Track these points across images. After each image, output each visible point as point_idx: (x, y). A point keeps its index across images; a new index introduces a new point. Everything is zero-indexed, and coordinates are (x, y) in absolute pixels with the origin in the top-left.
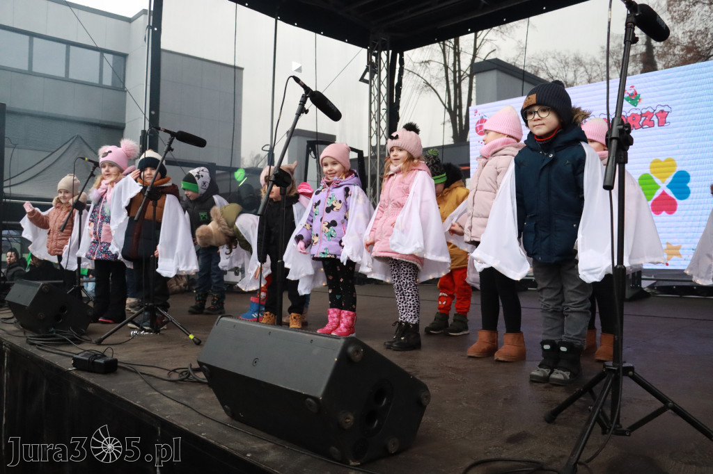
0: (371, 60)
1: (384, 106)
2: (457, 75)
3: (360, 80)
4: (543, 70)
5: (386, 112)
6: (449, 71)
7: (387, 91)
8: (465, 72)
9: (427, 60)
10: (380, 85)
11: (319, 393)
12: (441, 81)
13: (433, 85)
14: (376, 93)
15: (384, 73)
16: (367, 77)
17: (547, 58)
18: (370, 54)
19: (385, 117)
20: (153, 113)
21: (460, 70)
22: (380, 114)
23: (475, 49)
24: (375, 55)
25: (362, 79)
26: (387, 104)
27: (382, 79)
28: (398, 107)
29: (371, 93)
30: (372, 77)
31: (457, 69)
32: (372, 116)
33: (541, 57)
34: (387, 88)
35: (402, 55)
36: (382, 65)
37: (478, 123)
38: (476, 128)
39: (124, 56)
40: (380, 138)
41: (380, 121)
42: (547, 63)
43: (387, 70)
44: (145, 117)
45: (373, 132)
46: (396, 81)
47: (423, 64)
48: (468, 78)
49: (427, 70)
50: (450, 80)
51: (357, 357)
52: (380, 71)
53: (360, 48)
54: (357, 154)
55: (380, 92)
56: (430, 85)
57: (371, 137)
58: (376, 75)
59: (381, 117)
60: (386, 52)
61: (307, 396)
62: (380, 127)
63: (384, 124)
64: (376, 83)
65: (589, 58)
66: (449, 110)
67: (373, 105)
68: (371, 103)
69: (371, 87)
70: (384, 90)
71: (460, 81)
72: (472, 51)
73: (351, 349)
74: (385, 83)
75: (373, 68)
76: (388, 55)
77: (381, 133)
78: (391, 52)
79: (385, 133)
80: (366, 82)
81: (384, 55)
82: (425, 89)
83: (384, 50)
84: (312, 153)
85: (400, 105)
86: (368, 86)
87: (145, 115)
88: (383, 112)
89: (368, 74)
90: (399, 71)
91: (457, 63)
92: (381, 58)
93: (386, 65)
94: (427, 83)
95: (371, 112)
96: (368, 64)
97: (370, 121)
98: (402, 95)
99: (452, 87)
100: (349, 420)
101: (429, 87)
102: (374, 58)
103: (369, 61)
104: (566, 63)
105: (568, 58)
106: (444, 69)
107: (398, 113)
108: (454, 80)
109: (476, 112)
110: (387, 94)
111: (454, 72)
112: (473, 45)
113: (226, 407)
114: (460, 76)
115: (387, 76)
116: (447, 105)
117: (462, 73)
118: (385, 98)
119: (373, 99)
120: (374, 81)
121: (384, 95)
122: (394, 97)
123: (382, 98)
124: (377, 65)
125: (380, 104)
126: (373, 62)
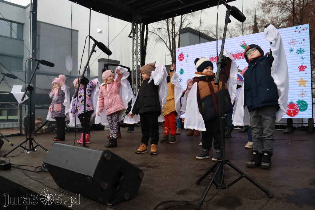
1: (139, 48)
2: (174, 34)
3: (129, 37)
4: (211, 32)
5: (140, 51)
6: (170, 33)
7: (141, 41)
8: (177, 33)
9: (160, 28)
10: (137, 39)
11: (92, 174)
12: (166, 37)
13: (163, 39)
14: (136, 42)
15: (139, 34)
16: (132, 35)
17: (213, 27)
18: (133, 25)
19: (140, 53)
20: (34, 51)
21: (175, 32)
22: (137, 51)
23: (181, 23)
24: (135, 25)
25: (129, 36)
26: (140, 47)
27: (138, 36)
28: (146, 49)
29: (133, 42)
30: (134, 35)
31: (173, 32)
32: (134, 53)
33: (210, 27)
34: (140, 40)
35: (147, 26)
36: (138, 30)
37: (179, 56)
38: (179, 58)
39: (23, 24)
40: (137, 62)
41: (137, 55)
42: (213, 29)
43: (140, 32)
44: (30, 53)
45: (134, 60)
46: (145, 37)
47: (158, 29)
48: (178, 36)
49: (161, 32)
50: (170, 36)
51: (109, 158)
52: (137, 33)
53: (128, 22)
54: (127, 69)
56: (161, 39)
57: (133, 62)
58: (136, 34)
59: (138, 53)
60: (140, 24)
61: (87, 176)
62: (137, 57)
63: (139, 56)
64: (136, 38)
65: (231, 27)
66: (170, 49)
67: (134, 48)
68: (133, 47)
69: (133, 39)
70: (139, 41)
71: (175, 37)
72: (180, 24)
73: (106, 155)
74: (140, 38)
75: (134, 31)
76: (141, 26)
77: (138, 60)
78: (142, 24)
79: (140, 60)
80: (131, 37)
81: (139, 25)
83: (139, 23)
85: (147, 48)
86: (132, 39)
87: (30, 52)
88: (139, 51)
89: (132, 34)
90: (146, 33)
91: (173, 29)
92: (137, 27)
93: (140, 30)
94: (160, 38)
95: (133, 51)
97: (133, 54)
98: (147, 44)
99: (171, 39)
100: (106, 186)
101: (161, 40)
102: (134, 27)
103: (133, 28)
104: (221, 29)
105: (222, 27)
106: (168, 32)
107: (146, 52)
108: (172, 37)
109: (179, 51)
110: (140, 43)
111: (172, 33)
112: (180, 21)
113: (57, 182)
114: (175, 35)
115: (140, 35)
117: (176, 33)
118: (140, 45)
119: (134, 45)
120: (135, 37)
121: (139, 43)
122: (144, 44)
123: (138, 45)
124: (136, 30)
125: (137, 47)
126: (134, 29)
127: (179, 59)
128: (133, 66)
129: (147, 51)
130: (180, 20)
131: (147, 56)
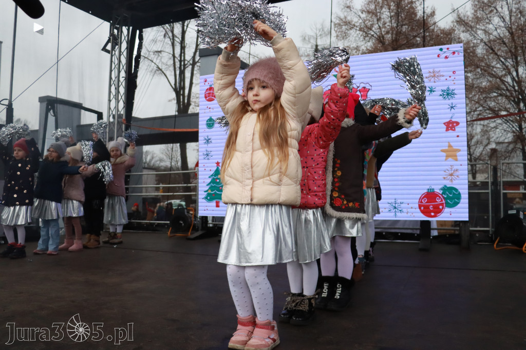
0: (113, 32)
1: (123, 74)
2: (183, 63)
3: (102, 50)
5: (125, 79)
6: (176, 60)
7: (127, 61)
8: (189, 62)
9: (159, 50)
10: (120, 55)
12: (170, 67)
13: (163, 70)
14: (116, 62)
15: (124, 45)
16: (109, 47)
18: (112, 27)
19: (124, 84)
21: (184, 60)
22: (119, 81)
23: (197, 45)
24: (117, 28)
25: (104, 49)
26: (126, 72)
27: (122, 50)
28: (136, 77)
29: (111, 62)
30: (113, 48)
31: (183, 59)
32: (112, 82)
34: (126, 59)
35: (141, 32)
36: (123, 38)
37: (207, 91)
38: (205, 95)
40: (118, 102)
41: (119, 87)
43: (127, 43)
45: (112, 97)
46: (135, 53)
47: (156, 53)
48: (191, 66)
49: (160, 58)
50: (176, 67)
52: (121, 43)
53: (104, 21)
54: (96, 115)
55: (120, 61)
56: (161, 70)
57: (110, 101)
58: (117, 47)
59: (120, 84)
60: (127, 27)
62: (119, 92)
63: (122, 90)
64: (117, 53)
66: (175, 89)
67: (113, 73)
68: (111, 71)
69: (112, 56)
70: (124, 60)
71: (185, 68)
74: (125, 53)
75: (114, 40)
76: (128, 30)
77: (120, 97)
78: (131, 28)
79: (123, 97)
80: (108, 51)
81: (125, 29)
82: (157, 72)
83: (125, 26)
84: (51, 111)
85: (138, 75)
86: (109, 55)
88: (122, 79)
89: (110, 45)
90: (139, 45)
91: (183, 55)
92: (122, 32)
93: (126, 38)
94: (159, 68)
95: (111, 78)
96: (110, 36)
97: (110, 86)
98: (140, 66)
99: (178, 72)
101: (160, 71)
102: (116, 31)
103: (112, 34)
106: (172, 59)
107: (136, 82)
108: (180, 68)
109: (206, 81)
110: (126, 64)
111: (180, 61)
112: (195, 42)
114: (185, 65)
115: (127, 48)
116: (174, 86)
117: (186, 62)
118: (125, 67)
119: (113, 67)
120: (115, 51)
121: (123, 65)
122: (133, 67)
123: (121, 67)
124: (118, 38)
125: (119, 72)
126: (115, 35)
127: (206, 97)
128: (110, 108)
129: (138, 81)
130: (195, 40)
131: (137, 91)
